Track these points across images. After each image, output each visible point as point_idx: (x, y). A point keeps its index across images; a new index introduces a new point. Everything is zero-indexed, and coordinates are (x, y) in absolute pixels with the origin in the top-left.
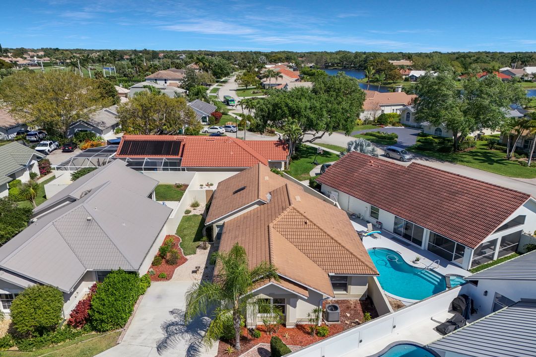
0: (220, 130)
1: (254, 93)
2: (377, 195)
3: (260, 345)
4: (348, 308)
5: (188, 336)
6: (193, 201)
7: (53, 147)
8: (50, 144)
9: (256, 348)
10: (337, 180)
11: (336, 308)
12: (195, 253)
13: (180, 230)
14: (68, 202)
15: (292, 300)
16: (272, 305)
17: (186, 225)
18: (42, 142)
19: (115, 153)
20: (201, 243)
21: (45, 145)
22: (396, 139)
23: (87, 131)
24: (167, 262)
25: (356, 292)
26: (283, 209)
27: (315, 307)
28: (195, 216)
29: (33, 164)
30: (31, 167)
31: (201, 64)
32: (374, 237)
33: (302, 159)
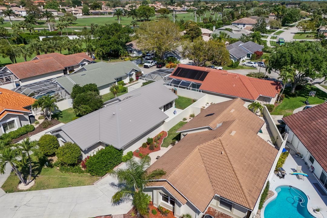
0: (254, 65)
1: (307, 37)
2: (318, 146)
7: (153, 64)
8: (152, 62)
10: (297, 123)
12: (167, 147)
13: (172, 130)
14: (118, 101)
17: (177, 127)
18: (149, 61)
19: (171, 74)
21: (149, 63)
23: (173, 57)
25: (238, 214)
26: (214, 138)
29: (132, 74)
30: (131, 75)
31: (276, 13)
32: (298, 178)
33: (298, 97)
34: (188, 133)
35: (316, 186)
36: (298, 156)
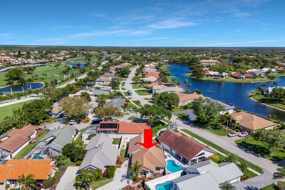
0: (127, 112)
2: (172, 145)
3: (141, 181)
4: (160, 174)
5: (127, 179)
6: (123, 145)
9: (140, 182)
10: (163, 139)
11: (156, 174)
12: (125, 161)
13: (120, 154)
15: (147, 172)
16: (143, 173)
17: (122, 153)
18: (71, 121)
19: (98, 128)
20: (127, 158)
21: (72, 122)
22: (189, 117)
24: (119, 163)
25: (162, 171)
26: (147, 151)
27: (152, 174)
28: (124, 150)
32: (170, 157)
33: (155, 127)
34: (133, 153)
35: (175, 157)
36: (167, 151)
